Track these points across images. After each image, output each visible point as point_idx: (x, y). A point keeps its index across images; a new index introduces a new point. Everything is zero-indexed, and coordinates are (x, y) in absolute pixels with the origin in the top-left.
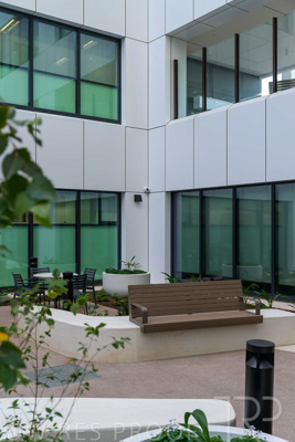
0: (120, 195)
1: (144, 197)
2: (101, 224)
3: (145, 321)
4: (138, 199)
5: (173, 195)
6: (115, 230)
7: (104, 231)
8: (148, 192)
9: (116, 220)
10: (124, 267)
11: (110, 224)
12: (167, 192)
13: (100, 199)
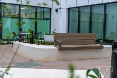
0: (50, 9)
1: (59, 10)
2: (44, 19)
3: (60, 46)
4: (57, 11)
5: (69, 9)
6: (49, 21)
7: (45, 21)
8: (60, 8)
9: (49, 18)
10: (51, 33)
11: (47, 19)
12: (67, 8)
13: (44, 12)
